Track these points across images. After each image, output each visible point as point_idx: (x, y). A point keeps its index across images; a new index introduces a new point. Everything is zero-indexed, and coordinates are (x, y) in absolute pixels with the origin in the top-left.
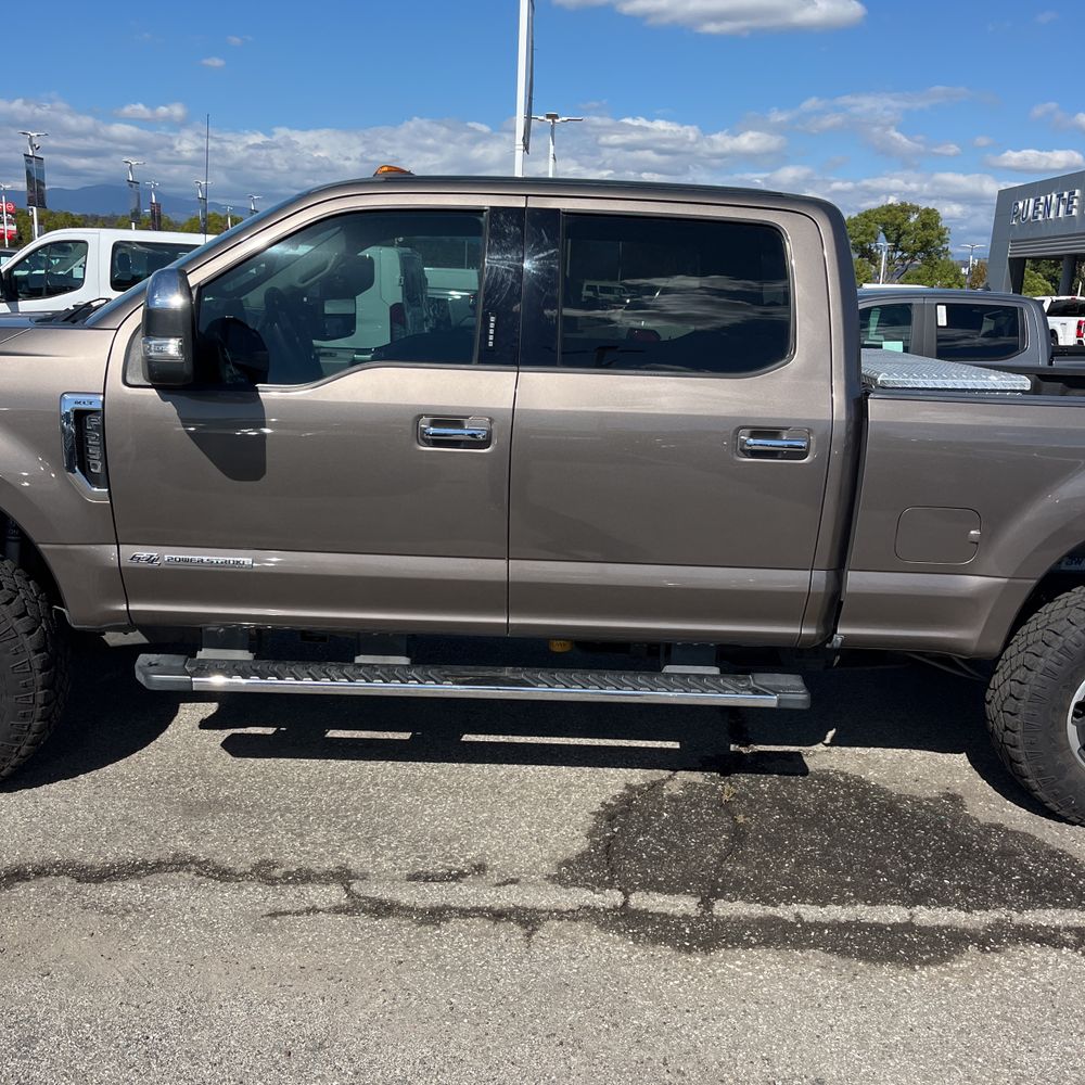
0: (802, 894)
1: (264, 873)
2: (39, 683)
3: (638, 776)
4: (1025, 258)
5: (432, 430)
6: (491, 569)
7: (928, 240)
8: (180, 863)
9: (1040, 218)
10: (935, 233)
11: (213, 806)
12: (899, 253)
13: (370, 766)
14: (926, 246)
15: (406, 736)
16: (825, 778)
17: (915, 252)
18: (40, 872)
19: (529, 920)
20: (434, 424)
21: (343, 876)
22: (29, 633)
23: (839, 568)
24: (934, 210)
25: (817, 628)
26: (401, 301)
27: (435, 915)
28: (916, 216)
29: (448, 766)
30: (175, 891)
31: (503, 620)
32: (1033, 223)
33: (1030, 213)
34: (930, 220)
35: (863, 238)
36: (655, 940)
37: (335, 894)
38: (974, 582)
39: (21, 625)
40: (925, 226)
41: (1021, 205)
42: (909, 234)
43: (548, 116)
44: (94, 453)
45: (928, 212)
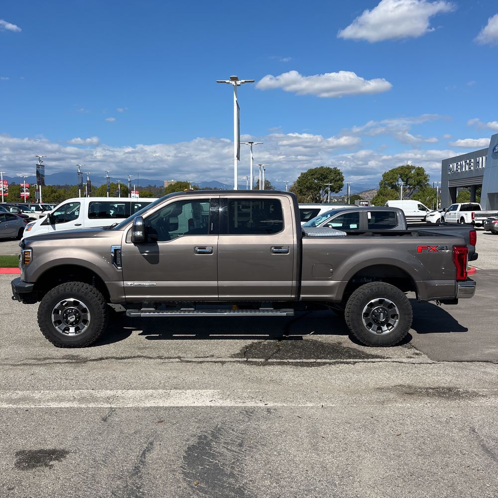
0: (291, 358)
1: (160, 357)
2: (103, 316)
3: (256, 341)
4: (456, 187)
5: (198, 250)
6: (214, 283)
7: (420, 181)
8: (139, 357)
9: (459, 171)
10: (423, 177)
11: (145, 348)
12: (408, 186)
13: (185, 341)
14: (419, 183)
15: (195, 335)
16: (307, 341)
17: (415, 186)
18: (107, 358)
19: (223, 363)
20: (199, 249)
21: (179, 357)
22: (101, 304)
23: (299, 280)
24: (421, 168)
25: (295, 295)
26: (192, 218)
27: (201, 362)
28: (414, 170)
29: (205, 340)
30: (139, 360)
31: (217, 296)
32: (456, 173)
33: (455, 169)
34: (420, 172)
35: (392, 181)
36: (252, 365)
37: (177, 360)
38: (332, 282)
39: (100, 302)
40: (418, 174)
41: (451, 166)
42: (411, 178)
43: (249, 143)
44: (118, 259)
45: (419, 169)
